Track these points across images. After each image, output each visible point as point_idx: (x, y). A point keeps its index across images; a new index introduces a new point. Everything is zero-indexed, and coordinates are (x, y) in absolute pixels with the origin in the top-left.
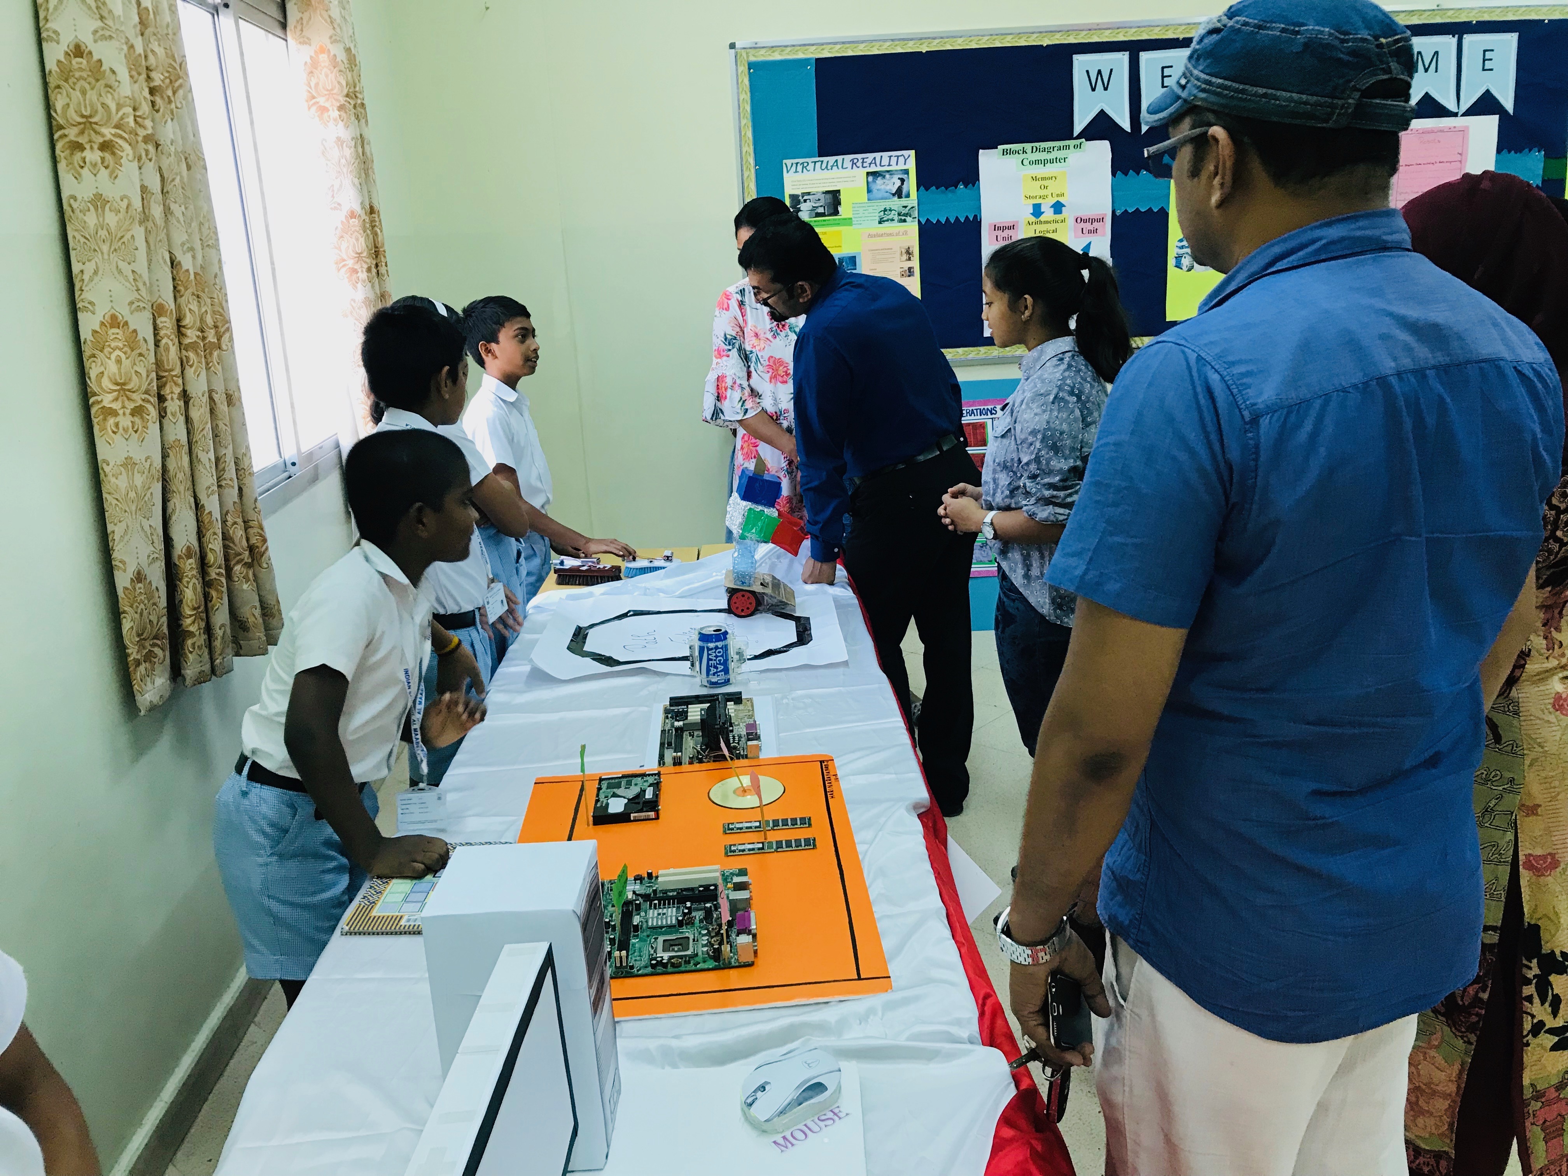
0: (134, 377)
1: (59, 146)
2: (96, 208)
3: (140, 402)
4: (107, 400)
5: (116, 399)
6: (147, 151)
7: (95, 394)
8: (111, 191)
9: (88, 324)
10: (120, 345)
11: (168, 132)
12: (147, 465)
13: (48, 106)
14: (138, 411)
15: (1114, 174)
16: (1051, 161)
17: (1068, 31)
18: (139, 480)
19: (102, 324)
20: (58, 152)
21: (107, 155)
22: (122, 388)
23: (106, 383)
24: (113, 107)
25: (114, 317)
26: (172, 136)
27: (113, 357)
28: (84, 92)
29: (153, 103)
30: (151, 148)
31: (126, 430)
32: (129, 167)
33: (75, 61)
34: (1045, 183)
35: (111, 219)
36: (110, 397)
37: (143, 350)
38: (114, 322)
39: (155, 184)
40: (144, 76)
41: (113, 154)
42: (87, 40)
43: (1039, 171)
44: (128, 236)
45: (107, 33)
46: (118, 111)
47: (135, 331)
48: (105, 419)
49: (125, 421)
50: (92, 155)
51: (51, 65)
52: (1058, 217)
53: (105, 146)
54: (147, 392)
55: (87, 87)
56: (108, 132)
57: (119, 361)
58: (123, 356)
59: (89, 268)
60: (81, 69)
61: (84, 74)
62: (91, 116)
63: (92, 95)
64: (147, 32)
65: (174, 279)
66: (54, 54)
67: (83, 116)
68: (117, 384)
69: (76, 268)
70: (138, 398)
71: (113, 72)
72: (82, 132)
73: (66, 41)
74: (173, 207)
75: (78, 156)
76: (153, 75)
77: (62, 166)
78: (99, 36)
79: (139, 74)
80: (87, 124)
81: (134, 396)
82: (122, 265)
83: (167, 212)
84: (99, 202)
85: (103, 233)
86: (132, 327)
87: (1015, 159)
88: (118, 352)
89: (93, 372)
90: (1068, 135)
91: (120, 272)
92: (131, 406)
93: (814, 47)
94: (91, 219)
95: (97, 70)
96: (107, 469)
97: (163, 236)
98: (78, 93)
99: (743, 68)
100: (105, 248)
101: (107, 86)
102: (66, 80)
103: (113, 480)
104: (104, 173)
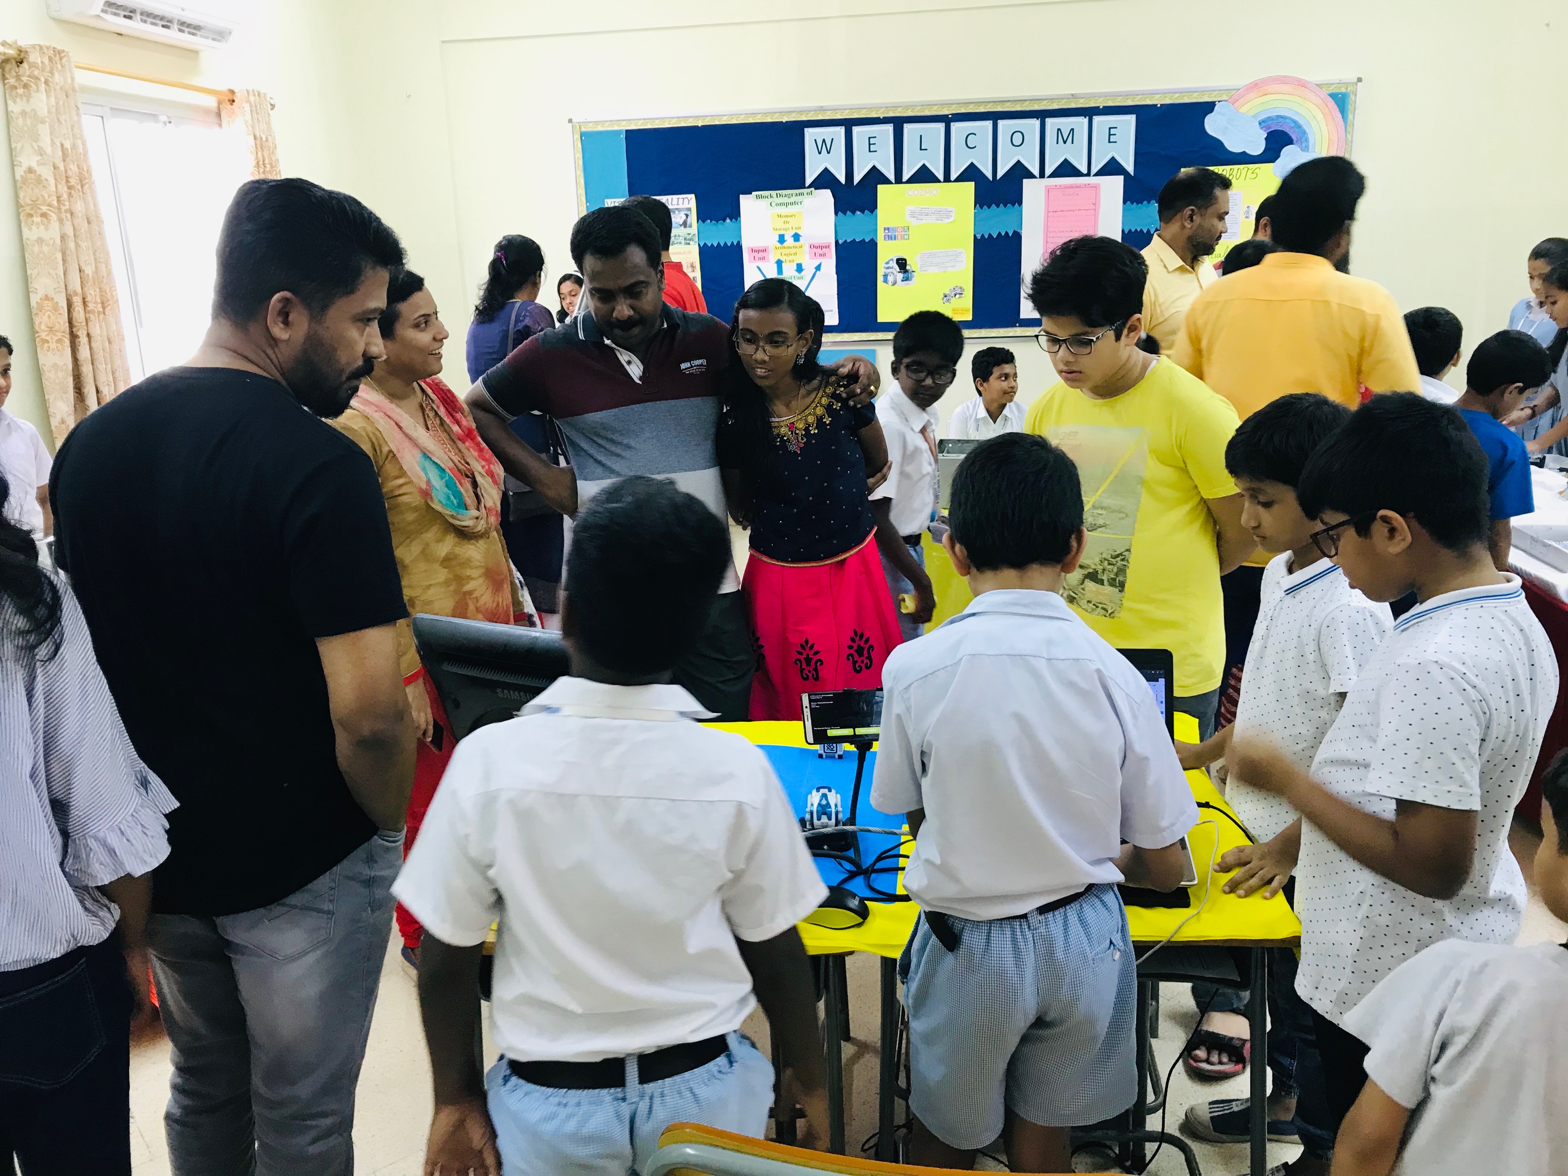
0: (57, 324)
1: (22, 215)
2: (38, 244)
3: (60, 337)
4: (43, 335)
5: (48, 335)
6: (67, 217)
7: (37, 332)
8: (45, 235)
9: (34, 299)
10: (50, 309)
11: (79, 207)
12: (65, 367)
13: (17, 196)
14: (60, 341)
15: (836, 214)
16: (792, 204)
17: (801, 112)
18: (60, 374)
19: (41, 299)
20: (21, 218)
21: (44, 219)
22: (51, 330)
23: (43, 327)
24: (46, 197)
25: (46, 296)
26: (80, 209)
27: (47, 314)
28: (33, 190)
29: (70, 193)
30: (69, 216)
31: (53, 350)
32: (55, 225)
33: (29, 175)
34: (788, 219)
35: (46, 249)
36: (45, 333)
37: (62, 312)
38: (47, 298)
39: (70, 231)
40: (64, 181)
41: (47, 218)
42: (34, 165)
43: (783, 210)
44: (54, 257)
45: (44, 162)
46: (49, 198)
47: (57, 302)
48: (43, 344)
49: (53, 345)
50: (37, 219)
51: (18, 177)
52: (797, 244)
53: (44, 215)
54: (63, 332)
55: (34, 187)
56: (44, 208)
57: (49, 317)
58: (51, 315)
59: (35, 272)
60: (31, 179)
61: (33, 181)
62: (36, 201)
63: (36, 191)
64: (67, 160)
65: (81, 278)
66: (19, 172)
67: (33, 201)
68: (48, 327)
69: (29, 272)
70: (59, 335)
71: (46, 180)
72: (32, 209)
73: (25, 165)
74: (80, 243)
75: (30, 220)
76: (70, 180)
77: (23, 224)
78: (39, 164)
79: (62, 180)
80: (35, 204)
81: (57, 333)
82: (51, 271)
83: (77, 246)
84: (40, 241)
85: (41, 256)
86: (55, 301)
87: (764, 203)
88: (49, 312)
89: (37, 321)
90: (803, 186)
91: (49, 274)
92: (56, 338)
93: (625, 122)
94: (36, 249)
95: (39, 180)
96: (45, 368)
97: (75, 257)
98: (30, 190)
99: (578, 136)
100: (42, 262)
101: (44, 186)
102: (24, 184)
103: (47, 373)
104: (42, 227)
